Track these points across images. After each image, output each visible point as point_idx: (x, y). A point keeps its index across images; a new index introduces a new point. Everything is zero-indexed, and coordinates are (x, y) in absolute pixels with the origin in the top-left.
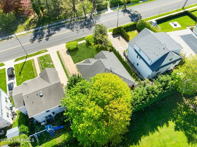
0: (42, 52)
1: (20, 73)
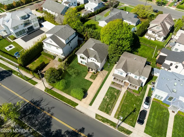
0: (100, 118)
1: (134, 111)
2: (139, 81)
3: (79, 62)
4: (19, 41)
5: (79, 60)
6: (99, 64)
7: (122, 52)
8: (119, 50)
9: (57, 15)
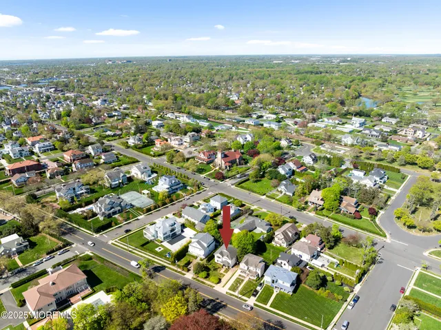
0: (229, 294)
2: (256, 272)
3: (216, 261)
4: (166, 244)
5: (216, 259)
6: (230, 261)
7: (246, 253)
8: (244, 252)
9: (196, 222)
